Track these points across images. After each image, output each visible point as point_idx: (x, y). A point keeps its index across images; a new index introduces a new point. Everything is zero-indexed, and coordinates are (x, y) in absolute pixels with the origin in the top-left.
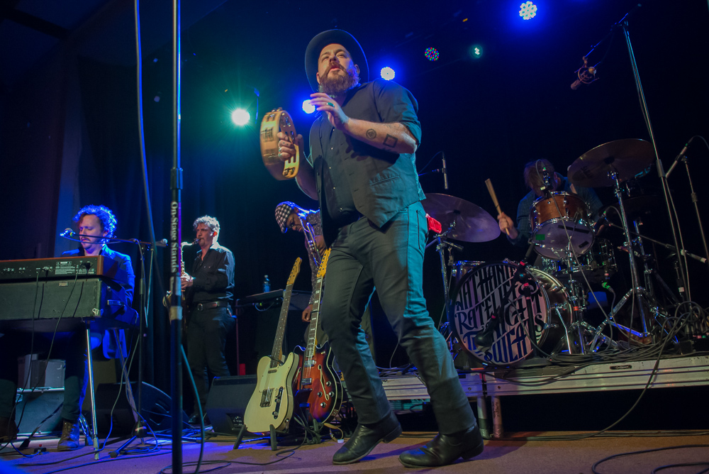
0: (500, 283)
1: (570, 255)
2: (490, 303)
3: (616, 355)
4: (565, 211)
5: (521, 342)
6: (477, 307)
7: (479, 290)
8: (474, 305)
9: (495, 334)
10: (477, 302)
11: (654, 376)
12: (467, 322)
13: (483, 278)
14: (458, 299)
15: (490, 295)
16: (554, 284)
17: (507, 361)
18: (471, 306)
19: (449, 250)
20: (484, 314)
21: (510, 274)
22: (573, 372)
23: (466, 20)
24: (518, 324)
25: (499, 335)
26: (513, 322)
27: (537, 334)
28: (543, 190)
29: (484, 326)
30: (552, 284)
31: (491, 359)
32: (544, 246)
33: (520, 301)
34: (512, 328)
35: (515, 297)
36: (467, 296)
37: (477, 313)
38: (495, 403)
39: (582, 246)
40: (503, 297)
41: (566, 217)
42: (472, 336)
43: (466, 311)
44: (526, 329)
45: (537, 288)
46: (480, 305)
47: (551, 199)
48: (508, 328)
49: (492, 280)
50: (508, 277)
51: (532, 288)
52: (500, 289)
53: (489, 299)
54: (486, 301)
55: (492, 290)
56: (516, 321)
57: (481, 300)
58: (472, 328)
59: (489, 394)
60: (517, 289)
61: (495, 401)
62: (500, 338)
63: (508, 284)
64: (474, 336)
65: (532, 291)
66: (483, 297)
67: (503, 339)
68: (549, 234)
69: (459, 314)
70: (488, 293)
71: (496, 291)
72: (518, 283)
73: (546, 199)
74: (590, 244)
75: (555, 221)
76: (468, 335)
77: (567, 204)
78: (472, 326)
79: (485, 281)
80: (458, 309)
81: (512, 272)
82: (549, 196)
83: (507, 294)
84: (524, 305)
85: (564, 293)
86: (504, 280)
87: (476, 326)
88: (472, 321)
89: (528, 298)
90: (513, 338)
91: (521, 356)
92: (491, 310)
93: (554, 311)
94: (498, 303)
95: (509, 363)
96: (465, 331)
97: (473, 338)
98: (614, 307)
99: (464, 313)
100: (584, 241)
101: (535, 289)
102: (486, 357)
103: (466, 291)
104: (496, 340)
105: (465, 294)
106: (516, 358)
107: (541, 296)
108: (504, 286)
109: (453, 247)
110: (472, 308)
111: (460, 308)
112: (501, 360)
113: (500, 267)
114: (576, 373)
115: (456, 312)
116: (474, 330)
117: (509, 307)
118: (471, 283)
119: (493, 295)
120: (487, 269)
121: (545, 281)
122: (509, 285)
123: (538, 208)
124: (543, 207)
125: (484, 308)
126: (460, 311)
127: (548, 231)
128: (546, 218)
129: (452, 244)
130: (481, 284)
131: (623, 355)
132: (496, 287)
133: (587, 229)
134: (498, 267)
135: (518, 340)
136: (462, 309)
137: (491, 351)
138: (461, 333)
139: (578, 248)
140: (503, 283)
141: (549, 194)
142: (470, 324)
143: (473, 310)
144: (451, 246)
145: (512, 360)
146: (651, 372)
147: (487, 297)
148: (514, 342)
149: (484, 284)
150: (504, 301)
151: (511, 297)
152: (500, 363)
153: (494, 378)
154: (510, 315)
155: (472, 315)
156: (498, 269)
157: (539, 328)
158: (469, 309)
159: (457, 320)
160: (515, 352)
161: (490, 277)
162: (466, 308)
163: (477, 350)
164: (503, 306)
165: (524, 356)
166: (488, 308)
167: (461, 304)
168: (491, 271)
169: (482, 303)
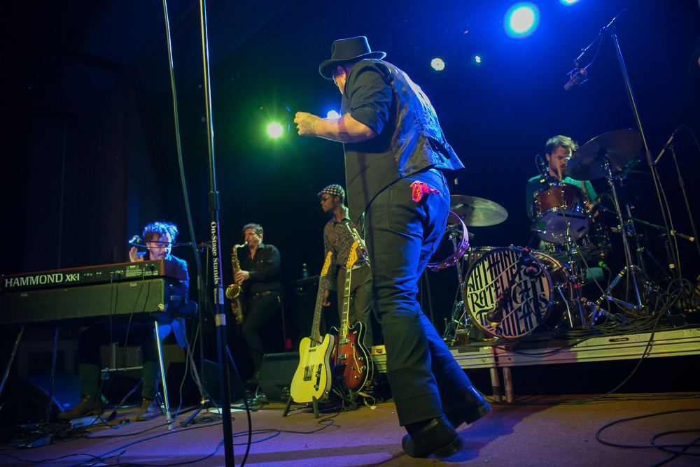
0: (507, 267)
1: (569, 239)
2: (499, 285)
3: (613, 328)
4: (563, 200)
5: (528, 318)
6: (487, 288)
7: (488, 274)
8: (484, 287)
9: (504, 313)
10: (487, 284)
11: (649, 347)
12: (479, 302)
13: (492, 263)
14: (470, 282)
15: (498, 277)
16: (555, 265)
17: (515, 335)
18: (482, 287)
20: (494, 294)
21: (515, 258)
22: (576, 344)
23: (467, 32)
24: (524, 302)
25: (507, 313)
26: (519, 301)
27: (542, 310)
28: (543, 183)
29: (494, 304)
30: (553, 265)
31: (501, 333)
32: (545, 232)
33: (525, 282)
34: (519, 305)
35: (520, 279)
36: (478, 279)
37: (488, 294)
38: (506, 373)
39: (579, 230)
40: (510, 279)
41: (564, 206)
42: (483, 314)
43: (478, 292)
44: (532, 305)
45: (541, 271)
46: (489, 287)
47: (550, 190)
48: (516, 306)
49: (500, 264)
50: (514, 261)
51: (535, 269)
52: (507, 272)
53: (497, 281)
54: (495, 282)
55: (500, 273)
56: (522, 300)
57: (490, 282)
58: (484, 307)
59: (500, 365)
60: (522, 272)
61: (506, 371)
62: (509, 315)
63: (514, 267)
64: (486, 313)
65: (536, 273)
66: (492, 279)
67: (512, 315)
68: (550, 221)
69: (471, 294)
70: (496, 276)
71: (504, 274)
72: (524, 267)
73: (545, 190)
74: (587, 229)
75: (554, 209)
76: (480, 312)
77: (565, 193)
78: (484, 304)
79: (494, 265)
80: (470, 291)
81: (517, 256)
82: (548, 187)
83: (514, 277)
84: (529, 285)
85: (564, 273)
86: (510, 264)
87: (487, 305)
88: (483, 300)
89: (532, 280)
90: (520, 314)
91: (527, 330)
92: (500, 291)
93: (556, 290)
94: (506, 285)
95: (517, 336)
96: (478, 309)
97: (485, 316)
98: (610, 284)
99: (476, 294)
100: (581, 226)
101: (538, 270)
102: (496, 332)
103: (477, 274)
104: (505, 316)
105: (476, 277)
106: (524, 332)
107: (544, 277)
108: (511, 269)
110: (483, 289)
111: (472, 289)
112: (510, 334)
113: (506, 252)
114: (578, 345)
115: (469, 293)
116: (486, 308)
117: (515, 288)
118: (481, 267)
119: (501, 277)
120: (495, 255)
121: (546, 263)
122: (515, 268)
123: (538, 198)
124: (543, 197)
125: (493, 289)
126: (472, 292)
127: (549, 219)
128: (546, 207)
130: (490, 267)
131: (621, 328)
132: (503, 270)
133: (583, 216)
134: (504, 253)
135: (524, 316)
136: (474, 290)
137: (501, 327)
138: (474, 311)
140: (509, 267)
142: (482, 302)
143: (484, 291)
145: (520, 333)
146: (646, 343)
147: (495, 279)
148: (521, 318)
149: (493, 268)
150: (511, 283)
151: (517, 279)
152: (510, 337)
153: (504, 351)
154: (517, 295)
155: (483, 296)
156: (505, 255)
157: (544, 305)
158: (480, 290)
159: (469, 300)
160: (522, 328)
161: (498, 262)
162: (478, 289)
163: (489, 326)
164: (510, 286)
165: (530, 330)
166: (497, 289)
167: (473, 286)
168: (499, 257)
169: (492, 285)
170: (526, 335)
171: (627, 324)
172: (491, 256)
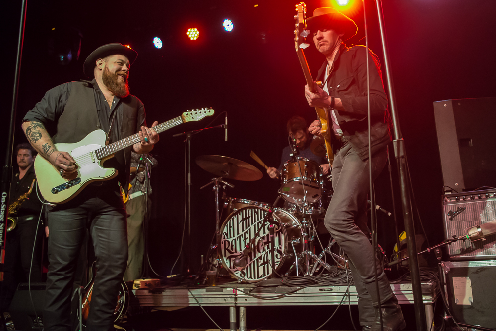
0: (255, 222)
2: (247, 236)
3: (326, 279)
5: (266, 265)
6: (238, 238)
7: (240, 225)
8: (236, 236)
9: (249, 258)
10: (238, 234)
11: (345, 297)
12: (230, 248)
13: (244, 217)
14: (225, 231)
15: (248, 229)
16: (294, 222)
17: (255, 279)
18: (234, 236)
19: (224, 187)
20: (243, 243)
21: (263, 215)
22: (296, 291)
24: (265, 252)
25: (251, 259)
26: (262, 251)
27: (277, 260)
28: (292, 156)
29: (242, 252)
31: (244, 276)
32: (288, 196)
33: (268, 236)
34: (261, 254)
35: (264, 233)
36: (232, 229)
37: (238, 242)
38: (242, 311)
39: (315, 197)
40: (257, 232)
43: (230, 240)
44: (270, 255)
45: (280, 228)
46: (240, 236)
47: (297, 163)
48: (258, 255)
49: (250, 219)
50: (261, 218)
51: (276, 227)
52: (255, 226)
53: (247, 232)
54: (244, 233)
55: (249, 226)
56: (264, 250)
57: (241, 233)
58: (233, 253)
59: (238, 305)
60: (266, 227)
61: (242, 309)
62: (252, 261)
63: (260, 222)
64: (234, 258)
65: (277, 230)
66: (243, 230)
67: (254, 262)
68: (293, 188)
69: (225, 241)
70: (246, 228)
71: (252, 227)
73: (293, 162)
74: (320, 196)
75: (297, 179)
76: (230, 257)
77: (307, 167)
78: (234, 251)
79: (245, 219)
80: (224, 238)
81: (264, 214)
82: (295, 161)
83: (260, 230)
85: (300, 229)
86: (258, 220)
87: (236, 251)
88: (234, 247)
89: (272, 236)
90: (261, 262)
91: (265, 275)
92: (248, 241)
93: (290, 244)
94: (253, 236)
95: (257, 280)
96: (228, 254)
97: (233, 260)
98: (331, 242)
99: (228, 242)
100: (315, 194)
102: (240, 275)
103: (231, 225)
104: (249, 263)
105: (230, 227)
106: (262, 277)
107: (282, 233)
108: (258, 223)
109: (227, 185)
110: (234, 238)
111: (226, 237)
112: (251, 277)
113: (256, 209)
114: (298, 292)
115: (223, 240)
116: (235, 254)
117: (259, 240)
118: (235, 219)
119: (250, 230)
120: (248, 210)
121: (287, 220)
122: (261, 224)
123: (287, 168)
124: (290, 167)
125: (242, 239)
127: (292, 186)
128: (291, 176)
129: (226, 183)
130: (242, 220)
131: (331, 279)
132: (252, 224)
133: (318, 187)
134: (255, 210)
135: (264, 263)
136: (227, 238)
137: (245, 271)
138: (225, 256)
139: (312, 198)
140: (257, 222)
141: (295, 158)
142: (232, 249)
143: (235, 240)
144: (226, 185)
145: (258, 278)
146: (344, 294)
147: (245, 231)
148: (261, 265)
149: (244, 221)
150: (257, 235)
152: (250, 280)
153: (243, 293)
154: (260, 245)
155: (233, 243)
156: (255, 212)
157: (279, 256)
158: (232, 238)
159: (222, 245)
160: (261, 272)
161: (249, 217)
162: (230, 237)
163: (235, 269)
164: (256, 238)
165: (267, 276)
166: (245, 239)
167: (227, 235)
168: (250, 213)
169: (242, 235)
170: (263, 280)
171: (337, 276)
172: (244, 211)
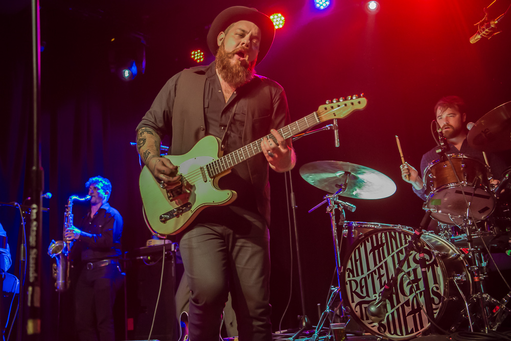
0: (393, 251)
1: (470, 222)
2: (383, 272)
4: (462, 175)
5: (417, 314)
6: (368, 275)
7: (371, 257)
8: (366, 273)
9: (389, 306)
10: (369, 269)
12: (358, 290)
13: (375, 245)
14: (349, 266)
15: (383, 262)
16: (451, 251)
17: (402, 335)
18: (362, 273)
20: (377, 283)
21: (403, 241)
24: (414, 294)
25: (393, 306)
26: (407, 293)
27: (434, 306)
28: (439, 153)
29: (377, 295)
30: (449, 250)
31: (385, 330)
32: (440, 212)
33: (415, 270)
34: (406, 299)
35: (409, 266)
36: (358, 263)
37: (369, 281)
39: (482, 211)
40: (397, 266)
41: (464, 183)
42: (364, 306)
43: (358, 279)
44: (422, 300)
45: (433, 258)
46: (372, 273)
47: (448, 162)
48: (403, 299)
49: (385, 247)
50: (401, 245)
51: (427, 257)
52: (393, 257)
53: (381, 267)
54: (378, 269)
55: (384, 258)
56: (411, 292)
57: (372, 268)
58: (364, 297)
60: (411, 258)
62: (394, 309)
63: (401, 251)
64: (366, 305)
65: (428, 261)
66: (376, 264)
68: (446, 199)
69: (350, 281)
70: (380, 261)
71: (389, 259)
72: (414, 253)
73: (442, 162)
74: (491, 210)
75: (452, 186)
76: (360, 304)
77: (465, 168)
78: (365, 295)
79: (377, 248)
80: (349, 277)
81: (405, 239)
82: (445, 159)
83: (401, 263)
84: (420, 276)
85: (462, 262)
86: (397, 248)
87: (368, 295)
88: (364, 289)
89: (423, 270)
90: (408, 309)
91: (417, 330)
92: (384, 279)
93: (451, 282)
94: (392, 272)
95: (405, 336)
96: (357, 300)
97: (365, 308)
99: (355, 281)
100: (484, 207)
101: (431, 258)
102: (379, 329)
103: (358, 258)
104: (390, 311)
105: (356, 261)
106: (412, 332)
107: (437, 265)
108: (397, 253)
110: (364, 276)
111: (351, 275)
112: (395, 333)
113: (393, 233)
115: (347, 279)
116: (367, 299)
117: (403, 277)
118: (362, 249)
119: (386, 263)
120: (379, 235)
121: (440, 248)
122: (402, 254)
124: (439, 170)
125: (376, 277)
126: (351, 278)
127: (445, 196)
128: (442, 183)
130: (373, 250)
132: (389, 254)
134: (391, 234)
135: (413, 312)
136: (354, 276)
137: (384, 322)
138: (353, 301)
139: (478, 213)
140: (396, 251)
141: (445, 156)
142: (362, 293)
143: (365, 278)
145: (407, 333)
147: (379, 265)
148: (409, 314)
149: (376, 251)
150: (398, 271)
151: (405, 268)
152: (395, 336)
154: (405, 286)
155: (363, 284)
156: (391, 236)
157: (437, 300)
158: (361, 277)
159: (348, 287)
160: (411, 326)
161: (382, 245)
162: (358, 275)
163: (369, 321)
164: (397, 275)
165: (421, 331)
166: (380, 277)
167: (352, 271)
168: (384, 238)
169: (375, 271)
170: (415, 336)
172: (374, 236)
